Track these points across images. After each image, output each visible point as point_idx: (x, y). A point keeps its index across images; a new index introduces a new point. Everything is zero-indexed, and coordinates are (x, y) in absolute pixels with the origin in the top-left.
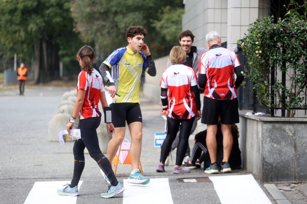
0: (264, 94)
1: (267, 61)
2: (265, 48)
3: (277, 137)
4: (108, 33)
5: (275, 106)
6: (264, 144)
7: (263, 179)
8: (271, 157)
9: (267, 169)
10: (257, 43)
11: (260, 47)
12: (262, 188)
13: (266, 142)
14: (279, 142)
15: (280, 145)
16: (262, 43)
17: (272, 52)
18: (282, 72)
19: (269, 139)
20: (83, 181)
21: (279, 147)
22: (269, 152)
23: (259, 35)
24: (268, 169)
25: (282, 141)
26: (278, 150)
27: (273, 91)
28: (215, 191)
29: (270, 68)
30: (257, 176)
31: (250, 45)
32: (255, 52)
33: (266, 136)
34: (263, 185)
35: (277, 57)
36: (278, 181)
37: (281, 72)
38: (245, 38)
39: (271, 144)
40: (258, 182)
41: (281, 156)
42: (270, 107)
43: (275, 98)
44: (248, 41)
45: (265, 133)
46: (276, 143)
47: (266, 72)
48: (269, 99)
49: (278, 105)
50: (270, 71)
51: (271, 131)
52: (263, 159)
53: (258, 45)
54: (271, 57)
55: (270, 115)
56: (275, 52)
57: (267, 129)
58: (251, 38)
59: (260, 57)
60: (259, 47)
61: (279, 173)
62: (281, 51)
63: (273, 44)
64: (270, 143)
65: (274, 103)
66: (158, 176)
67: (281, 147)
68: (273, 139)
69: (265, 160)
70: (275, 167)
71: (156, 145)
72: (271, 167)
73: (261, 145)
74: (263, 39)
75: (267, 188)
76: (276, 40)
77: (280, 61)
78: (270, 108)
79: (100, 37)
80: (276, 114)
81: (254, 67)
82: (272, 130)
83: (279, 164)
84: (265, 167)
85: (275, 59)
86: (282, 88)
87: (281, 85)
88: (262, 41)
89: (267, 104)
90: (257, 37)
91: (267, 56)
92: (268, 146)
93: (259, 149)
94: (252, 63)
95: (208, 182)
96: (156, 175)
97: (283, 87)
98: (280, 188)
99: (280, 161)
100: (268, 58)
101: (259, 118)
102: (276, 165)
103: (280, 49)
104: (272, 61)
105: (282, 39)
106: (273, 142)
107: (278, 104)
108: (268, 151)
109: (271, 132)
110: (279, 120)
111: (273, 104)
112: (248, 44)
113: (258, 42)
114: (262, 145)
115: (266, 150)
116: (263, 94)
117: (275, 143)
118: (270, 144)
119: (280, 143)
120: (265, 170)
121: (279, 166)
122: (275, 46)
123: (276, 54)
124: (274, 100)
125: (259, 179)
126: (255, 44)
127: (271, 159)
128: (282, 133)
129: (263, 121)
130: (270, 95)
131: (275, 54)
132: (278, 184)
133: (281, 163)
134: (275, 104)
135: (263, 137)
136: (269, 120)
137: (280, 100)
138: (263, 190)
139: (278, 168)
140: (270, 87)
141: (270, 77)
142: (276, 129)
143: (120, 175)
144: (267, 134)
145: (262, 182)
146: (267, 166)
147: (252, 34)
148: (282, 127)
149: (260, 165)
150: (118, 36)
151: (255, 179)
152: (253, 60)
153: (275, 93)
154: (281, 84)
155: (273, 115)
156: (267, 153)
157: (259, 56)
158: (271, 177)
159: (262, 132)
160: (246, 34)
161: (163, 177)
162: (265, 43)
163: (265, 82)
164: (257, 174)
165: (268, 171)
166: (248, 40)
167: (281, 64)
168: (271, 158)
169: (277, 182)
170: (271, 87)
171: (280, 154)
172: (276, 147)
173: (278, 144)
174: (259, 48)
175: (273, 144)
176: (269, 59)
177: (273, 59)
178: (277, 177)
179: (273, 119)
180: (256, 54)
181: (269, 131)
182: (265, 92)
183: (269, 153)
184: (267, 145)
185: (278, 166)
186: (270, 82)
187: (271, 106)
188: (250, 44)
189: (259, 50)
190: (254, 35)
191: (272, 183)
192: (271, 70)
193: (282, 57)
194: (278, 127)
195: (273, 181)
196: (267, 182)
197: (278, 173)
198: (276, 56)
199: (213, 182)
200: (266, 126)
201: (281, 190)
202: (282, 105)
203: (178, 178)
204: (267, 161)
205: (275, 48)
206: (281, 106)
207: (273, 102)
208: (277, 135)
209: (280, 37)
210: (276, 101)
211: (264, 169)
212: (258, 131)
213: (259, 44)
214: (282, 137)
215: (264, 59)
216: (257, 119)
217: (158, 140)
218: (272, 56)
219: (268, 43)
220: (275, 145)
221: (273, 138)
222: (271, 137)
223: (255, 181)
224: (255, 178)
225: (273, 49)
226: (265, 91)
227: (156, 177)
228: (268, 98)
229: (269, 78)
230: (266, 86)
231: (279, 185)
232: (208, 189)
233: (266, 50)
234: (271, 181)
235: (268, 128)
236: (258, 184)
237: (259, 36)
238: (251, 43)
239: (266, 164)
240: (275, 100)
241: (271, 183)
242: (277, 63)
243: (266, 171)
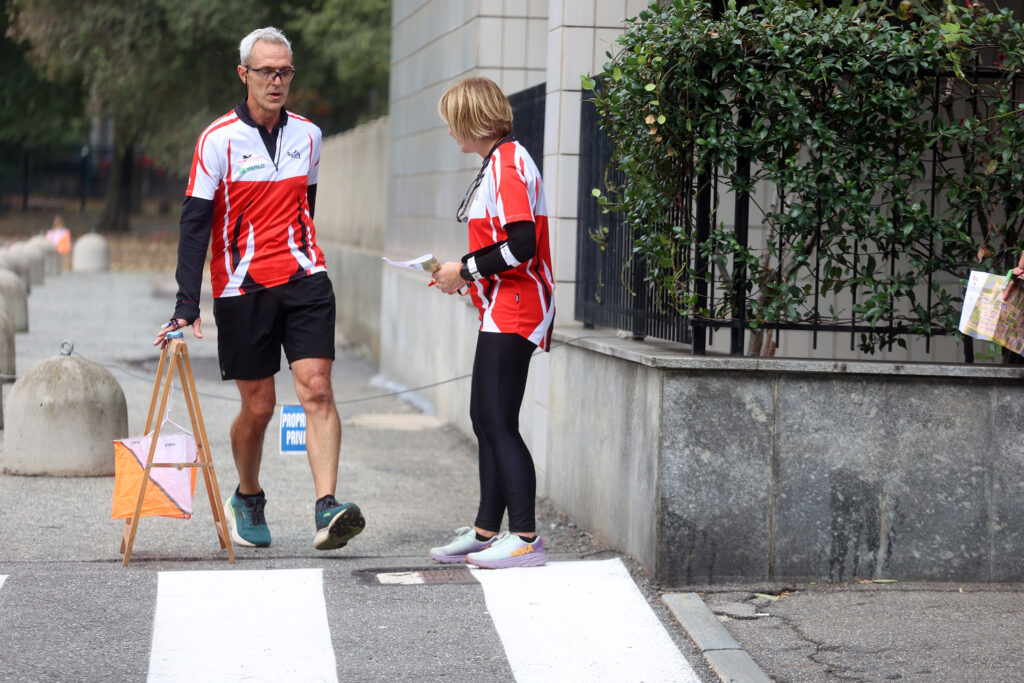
0: (672, 274)
1: (683, 152)
2: (677, 105)
3: (711, 425)
4: (133, 47)
5: (708, 317)
6: (668, 451)
7: (659, 575)
8: (690, 498)
9: (674, 538)
10: (650, 87)
11: (660, 102)
12: (654, 609)
13: (673, 443)
14: (718, 445)
15: (723, 456)
16: (666, 89)
17: (701, 122)
18: (737, 194)
19: (686, 432)
20: (6, 576)
21: (719, 462)
22: (685, 479)
23: (659, 59)
24: (677, 539)
25: (728, 441)
26: (714, 471)
27: (701, 263)
28: (489, 617)
29: (695, 180)
30: (639, 564)
31: (625, 96)
32: (642, 120)
33: (675, 421)
34: (660, 595)
35: (719, 141)
36: (711, 583)
37: (734, 192)
38: (608, 67)
39: (692, 452)
40: (641, 587)
41: (726, 494)
42: (691, 317)
43: (709, 286)
44: (620, 81)
45: (671, 413)
46: (709, 449)
47: (680, 191)
48: (688, 291)
49: (721, 310)
50: (696, 190)
51: (690, 404)
52: (663, 505)
53: (655, 95)
54: (700, 141)
55: (690, 347)
56: (714, 122)
57: (678, 399)
58: (628, 67)
59: (659, 139)
60: (656, 103)
61: (718, 555)
62: (735, 119)
63: (705, 94)
64: (687, 446)
65: (704, 307)
66: (285, 562)
67: (726, 461)
68: (698, 434)
69: (670, 509)
70: (705, 534)
71: (287, 447)
72: (689, 535)
73: (656, 452)
74: (673, 73)
75: (672, 608)
76: (719, 80)
77: (729, 153)
78: (693, 323)
79: (102, 63)
80: (711, 343)
81: (639, 173)
82: (695, 402)
83: (717, 521)
84: (669, 532)
85: (713, 145)
86: (735, 251)
87: (733, 242)
88: (670, 79)
89: (683, 307)
90: (649, 66)
91: (684, 135)
92: (681, 457)
93: (650, 469)
94: (632, 159)
95: (464, 584)
96: (279, 558)
97: (737, 247)
98: (718, 609)
99: (722, 511)
100: (687, 142)
101: (651, 357)
102: (706, 527)
103: (731, 113)
104: (702, 155)
105: (739, 75)
106: (698, 443)
107: (719, 307)
108: (680, 476)
109: (694, 406)
110: (723, 366)
111: (701, 310)
112: (618, 90)
113: (655, 83)
114: (660, 453)
115: (675, 471)
116: (668, 272)
117: (706, 447)
118: (687, 451)
119: (724, 447)
120: (668, 542)
121: (717, 529)
122: (712, 101)
123: (718, 128)
124: (706, 294)
125: (644, 577)
126: (643, 93)
127: (691, 506)
128: (732, 414)
129: (664, 369)
130: (691, 276)
131: (712, 130)
132: (710, 595)
133: (725, 521)
134: (709, 307)
135: (662, 426)
136: (688, 366)
137: (725, 294)
138: (657, 614)
139: (715, 537)
140: (693, 246)
141: (694, 213)
142: (712, 397)
143: (145, 557)
144: (678, 417)
145: (655, 587)
146: (677, 530)
147: (633, 56)
148: (731, 392)
149: (652, 525)
150: (166, 60)
151: (635, 574)
152: (637, 150)
153: (710, 270)
154: (733, 236)
155: (699, 350)
156: (678, 484)
157: (654, 136)
158: (689, 570)
159: (662, 407)
160: (614, 55)
161: (305, 566)
162: (678, 90)
163: (677, 229)
164: (639, 559)
165: (678, 549)
166: (618, 76)
167: (735, 164)
168: (691, 501)
169: (708, 588)
170: (698, 248)
171: (720, 488)
172: (710, 463)
173: (714, 452)
174: (657, 107)
175: (698, 450)
176: (691, 146)
177: (706, 146)
178: (711, 568)
179: (702, 362)
180: (648, 127)
181: (687, 403)
182: (676, 265)
183: (682, 481)
184: (678, 453)
185: (712, 530)
186: (694, 230)
187: (695, 316)
188: (624, 91)
189: (656, 115)
190: (641, 60)
191: (691, 592)
192: (699, 187)
193: (739, 139)
194: (718, 390)
195: (695, 583)
196: (674, 586)
197: (714, 555)
198: (718, 135)
199: (483, 585)
200: (675, 387)
201: (721, 614)
202: (733, 311)
203: (357, 568)
204: (677, 512)
205: (714, 109)
206: (729, 317)
207: (701, 302)
208: (714, 420)
209: (732, 67)
210: (712, 298)
211: (665, 540)
212: (648, 405)
213: (657, 92)
214: (731, 425)
215: (674, 145)
216: (644, 362)
217: (291, 429)
218: (701, 137)
219: (690, 89)
220: (706, 456)
221: (698, 428)
222: (690, 427)
223: (630, 580)
224: (631, 573)
225: (705, 111)
226: (675, 261)
227: (278, 563)
228: (684, 285)
229: (691, 216)
230: (679, 245)
231: (715, 598)
232: (465, 610)
233: (683, 114)
234: (688, 584)
235: (682, 394)
236: (643, 593)
237: (658, 63)
238: (628, 87)
239: (672, 524)
240: (709, 294)
241: (688, 588)
242: (719, 161)
243: (673, 548)
